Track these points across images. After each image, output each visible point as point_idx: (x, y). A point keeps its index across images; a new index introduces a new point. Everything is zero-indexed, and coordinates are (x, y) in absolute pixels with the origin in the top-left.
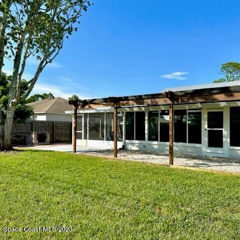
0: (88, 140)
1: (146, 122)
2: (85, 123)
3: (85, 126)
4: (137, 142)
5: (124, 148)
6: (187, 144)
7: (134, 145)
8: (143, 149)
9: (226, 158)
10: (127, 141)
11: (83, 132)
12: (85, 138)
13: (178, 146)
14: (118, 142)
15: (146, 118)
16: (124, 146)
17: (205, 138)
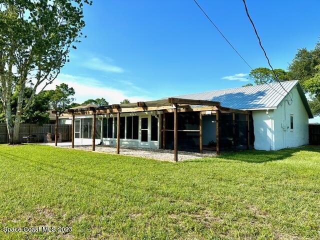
0: (83, 139)
1: (113, 125)
2: (82, 126)
3: (82, 128)
4: (109, 139)
5: (101, 144)
6: (132, 140)
7: (107, 142)
8: (112, 144)
9: (149, 149)
10: (104, 139)
11: (80, 132)
12: (81, 137)
13: (125, 141)
14: (96, 140)
15: (113, 122)
16: (101, 143)
17: (140, 136)
